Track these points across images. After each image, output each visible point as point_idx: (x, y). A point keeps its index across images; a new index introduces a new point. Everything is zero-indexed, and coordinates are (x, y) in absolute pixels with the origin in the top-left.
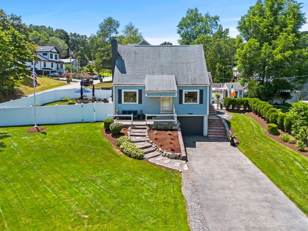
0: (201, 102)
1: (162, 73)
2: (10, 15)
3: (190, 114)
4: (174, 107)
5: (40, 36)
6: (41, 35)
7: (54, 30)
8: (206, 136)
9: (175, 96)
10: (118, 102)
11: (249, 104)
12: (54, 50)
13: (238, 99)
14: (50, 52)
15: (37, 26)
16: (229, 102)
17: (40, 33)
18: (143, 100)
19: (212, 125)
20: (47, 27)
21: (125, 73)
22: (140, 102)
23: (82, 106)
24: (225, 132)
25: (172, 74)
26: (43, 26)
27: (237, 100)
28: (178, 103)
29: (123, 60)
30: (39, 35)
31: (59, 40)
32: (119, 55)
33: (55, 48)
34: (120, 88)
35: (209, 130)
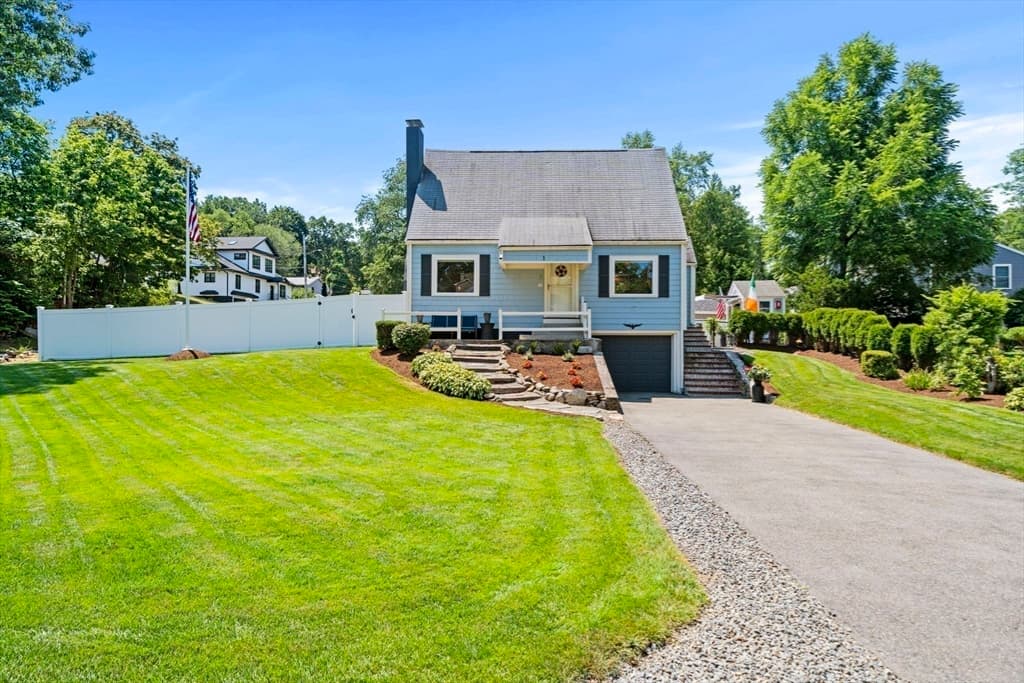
0: (664, 292)
1: (550, 214)
2: (150, 137)
3: (633, 327)
4: (583, 300)
5: (231, 223)
6: (234, 219)
7: (269, 209)
8: (679, 391)
9: (587, 260)
10: (419, 292)
11: (803, 326)
12: (264, 248)
13: (771, 315)
14: (253, 250)
15: (226, 198)
16: (744, 321)
17: (232, 216)
18: (492, 287)
19: (696, 365)
20: (251, 200)
21: (444, 208)
22: (485, 290)
23: (320, 303)
24: (735, 381)
25: (577, 215)
26: (240, 199)
27: (768, 317)
28: (597, 293)
29: (439, 183)
30: (230, 219)
31: (279, 233)
32: (427, 172)
33: (267, 241)
34: (426, 251)
35: (688, 376)
